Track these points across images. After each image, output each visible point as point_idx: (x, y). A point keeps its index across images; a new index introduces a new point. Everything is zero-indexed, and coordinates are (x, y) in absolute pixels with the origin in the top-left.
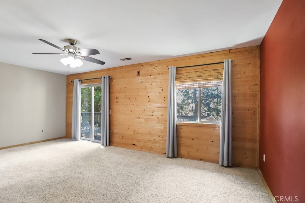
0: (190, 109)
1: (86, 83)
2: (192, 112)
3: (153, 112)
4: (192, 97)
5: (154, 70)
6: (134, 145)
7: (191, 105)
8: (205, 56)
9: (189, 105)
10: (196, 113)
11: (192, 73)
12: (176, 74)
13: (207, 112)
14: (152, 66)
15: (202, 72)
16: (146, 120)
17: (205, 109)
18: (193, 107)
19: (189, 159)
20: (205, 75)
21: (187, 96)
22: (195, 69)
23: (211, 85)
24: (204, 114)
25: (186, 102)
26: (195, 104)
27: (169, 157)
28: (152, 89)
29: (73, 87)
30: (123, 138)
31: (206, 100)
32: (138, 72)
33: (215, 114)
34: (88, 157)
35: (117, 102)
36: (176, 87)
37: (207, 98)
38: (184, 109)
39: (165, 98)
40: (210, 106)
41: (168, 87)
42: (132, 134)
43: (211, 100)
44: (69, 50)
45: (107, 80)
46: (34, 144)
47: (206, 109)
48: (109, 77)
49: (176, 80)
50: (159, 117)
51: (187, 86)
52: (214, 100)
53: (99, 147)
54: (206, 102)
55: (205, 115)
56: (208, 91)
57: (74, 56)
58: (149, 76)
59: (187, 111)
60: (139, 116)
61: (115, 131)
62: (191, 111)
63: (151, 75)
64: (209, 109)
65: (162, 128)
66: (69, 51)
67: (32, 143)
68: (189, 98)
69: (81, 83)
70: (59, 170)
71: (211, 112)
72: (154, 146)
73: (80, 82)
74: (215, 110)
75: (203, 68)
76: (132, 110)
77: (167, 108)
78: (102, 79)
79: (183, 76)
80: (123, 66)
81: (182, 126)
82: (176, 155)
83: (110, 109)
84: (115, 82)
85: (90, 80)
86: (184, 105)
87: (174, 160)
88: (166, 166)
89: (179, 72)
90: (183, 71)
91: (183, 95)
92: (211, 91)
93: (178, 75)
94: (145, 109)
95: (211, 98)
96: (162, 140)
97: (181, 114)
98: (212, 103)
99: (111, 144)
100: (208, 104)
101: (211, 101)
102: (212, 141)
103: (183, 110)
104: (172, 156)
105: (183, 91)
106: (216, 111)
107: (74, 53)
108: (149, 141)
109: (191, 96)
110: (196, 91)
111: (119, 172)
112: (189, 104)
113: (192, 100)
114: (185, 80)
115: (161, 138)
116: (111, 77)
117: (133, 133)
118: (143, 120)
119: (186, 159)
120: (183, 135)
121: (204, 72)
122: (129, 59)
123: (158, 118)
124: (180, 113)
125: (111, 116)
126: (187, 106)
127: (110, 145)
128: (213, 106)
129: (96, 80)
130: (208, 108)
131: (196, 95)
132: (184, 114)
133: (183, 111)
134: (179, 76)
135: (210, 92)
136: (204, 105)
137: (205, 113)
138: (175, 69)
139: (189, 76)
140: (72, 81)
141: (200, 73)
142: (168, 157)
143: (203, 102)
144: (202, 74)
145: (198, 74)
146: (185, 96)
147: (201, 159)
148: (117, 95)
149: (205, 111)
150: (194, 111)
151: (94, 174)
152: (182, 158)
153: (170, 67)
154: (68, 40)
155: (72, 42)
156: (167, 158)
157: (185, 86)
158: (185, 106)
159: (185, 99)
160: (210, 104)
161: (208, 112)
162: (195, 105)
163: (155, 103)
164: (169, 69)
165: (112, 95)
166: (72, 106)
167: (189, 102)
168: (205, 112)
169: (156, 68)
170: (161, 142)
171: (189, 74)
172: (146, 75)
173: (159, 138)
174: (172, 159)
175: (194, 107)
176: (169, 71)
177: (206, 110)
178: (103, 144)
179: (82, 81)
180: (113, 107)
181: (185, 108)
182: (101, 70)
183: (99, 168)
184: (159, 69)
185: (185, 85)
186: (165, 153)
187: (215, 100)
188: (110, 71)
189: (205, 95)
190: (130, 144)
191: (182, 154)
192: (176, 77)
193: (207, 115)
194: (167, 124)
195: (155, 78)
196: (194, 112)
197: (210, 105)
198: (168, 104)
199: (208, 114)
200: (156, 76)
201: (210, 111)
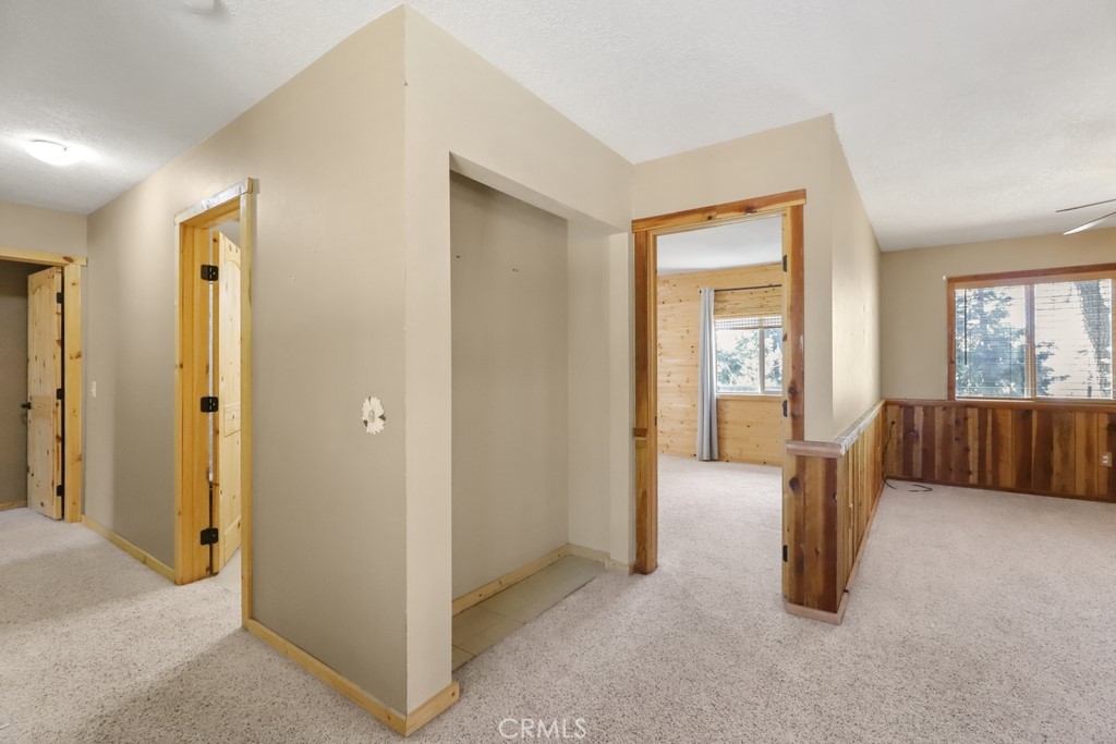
5: (670, 292)
8: (769, 270)
11: (746, 300)
12: (715, 302)
14: (666, 285)
15: (764, 298)
22: (752, 293)
27: (704, 460)
36: (715, 326)
39: (693, 347)
41: (699, 327)
49: (714, 314)
50: (681, 385)
58: (661, 304)
63: (664, 303)
65: (689, 406)
75: (766, 292)
77: (697, 367)
79: (728, 306)
82: (716, 456)
87: (712, 465)
89: (721, 299)
90: (729, 296)
93: (718, 304)
96: (688, 430)
104: (709, 459)
114: (733, 313)
115: (685, 426)
120: (728, 418)
121: (769, 299)
123: (679, 386)
133: (740, 377)
134: (721, 305)
138: (712, 293)
139: (739, 307)
141: (761, 302)
142: (702, 459)
144: (764, 302)
145: (757, 302)
147: (765, 463)
152: (727, 461)
153: (702, 290)
163: (673, 357)
169: (675, 288)
170: (686, 432)
171: (739, 302)
173: (681, 425)
174: (708, 464)
176: (700, 296)
184: (680, 291)
186: (696, 455)
191: (727, 455)
192: (715, 308)
195: (672, 308)
200: (675, 305)
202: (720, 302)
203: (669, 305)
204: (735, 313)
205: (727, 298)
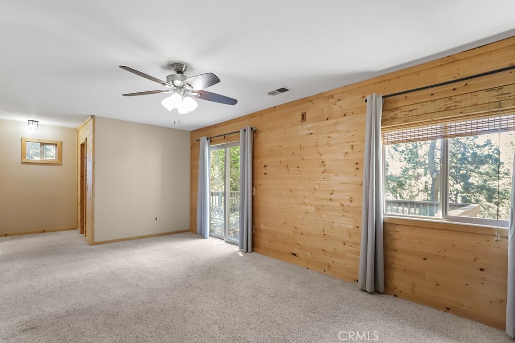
0: (422, 187)
1: (218, 141)
2: (424, 192)
3: (332, 194)
4: (425, 162)
5: (334, 107)
6: (295, 255)
7: (423, 179)
8: (460, 60)
9: (418, 179)
10: (433, 195)
11: (423, 104)
12: (383, 110)
13: (462, 193)
14: (331, 100)
15: (450, 98)
16: (318, 209)
17: (455, 186)
18: (426, 183)
19: (415, 302)
20: (462, 105)
21: (413, 160)
22: (432, 94)
23: (477, 128)
24: (454, 198)
25: (410, 172)
26: (432, 176)
27: (366, 291)
28: (329, 146)
29: (199, 150)
30: (274, 239)
31: (460, 168)
32: (303, 116)
33: (482, 198)
34: (213, 271)
35: (265, 174)
36: (383, 139)
37: (461, 164)
38: (406, 187)
39: (357, 163)
40: (470, 181)
41: (364, 141)
42: (291, 233)
43: (472, 168)
44: (173, 83)
45: (249, 134)
46: (144, 239)
47: (459, 187)
48: (252, 129)
49: (382, 125)
50: (344, 204)
51: (410, 136)
52: (479, 168)
53: (235, 253)
54: (459, 173)
55: (456, 201)
56: (465, 148)
57: (182, 93)
58: (324, 120)
59: (414, 192)
60: (305, 201)
61: (262, 227)
62: (422, 191)
63: (327, 119)
64: (467, 188)
65: (352, 227)
66: (174, 85)
67: (141, 237)
68: (418, 164)
69: (211, 142)
70: (162, 290)
71: (472, 193)
72: (333, 262)
73: (209, 140)
74: (482, 189)
75: (454, 89)
76: (292, 188)
77: (362, 185)
78: (241, 133)
79: (400, 114)
80: (275, 107)
81: (397, 225)
82: (381, 288)
83: (253, 186)
84: (262, 137)
85: (223, 137)
86: (406, 178)
87: (376, 299)
88: (356, 311)
89: (391, 106)
90: (401, 102)
91: (405, 158)
92: (472, 149)
93: (388, 113)
94: (316, 187)
95: (471, 163)
96: (350, 252)
97: (401, 196)
98: (474, 174)
99: (254, 249)
100: (465, 178)
101: (471, 170)
102: (482, 270)
103: (404, 189)
104: (373, 290)
105: (404, 151)
106: (484, 191)
107: (182, 87)
108: (323, 250)
109: (422, 160)
110: (436, 150)
111: (257, 310)
112: (417, 177)
113: (425, 169)
114: (406, 121)
115: (347, 248)
116: (255, 128)
117: (293, 232)
118: (311, 209)
119: (407, 302)
120: (399, 244)
121: (458, 98)
122: (283, 90)
123: (342, 205)
124: (398, 195)
125: (255, 199)
126: (415, 182)
127: (253, 251)
128: (478, 181)
129: (232, 135)
130: (465, 184)
131: (434, 157)
132: (406, 196)
133: (404, 191)
134: (391, 114)
135: (468, 152)
136: (455, 178)
137: (456, 195)
138: (380, 100)
139: (415, 113)
140: (197, 140)
141: (447, 103)
142: (364, 290)
143: (452, 172)
144: (450, 103)
145: (440, 104)
146: (409, 161)
147: (448, 309)
148: (265, 161)
149: (455, 192)
150: (429, 192)
151: (212, 306)
152: (396, 296)
153: (368, 98)
154: (173, 65)
155: (179, 69)
156: (361, 292)
157: (406, 136)
158: (408, 182)
159: (408, 166)
160: (470, 176)
161: (465, 194)
162: (431, 179)
163: (336, 175)
164: (366, 101)
165: (258, 162)
166: (198, 180)
167: (418, 173)
168: (457, 193)
169: (340, 102)
170: (349, 255)
171: (415, 107)
172: (318, 119)
173: (344, 246)
174: (371, 296)
175: (430, 182)
176: (366, 106)
177: (460, 189)
178: (242, 248)
179: (212, 139)
180: (258, 182)
181: (410, 185)
182: (239, 118)
183: (224, 295)
184: (345, 104)
185: (406, 133)
186: (357, 281)
187: (484, 168)
188: (254, 119)
189: (456, 158)
190: (288, 253)
191: (396, 288)
192: (384, 118)
193: (462, 201)
194: (361, 218)
195: (336, 124)
196: (429, 194)
197: (469, 179)
198: (364, 177)
199: (463, 198)
200: (339, 119)
201: (469, 192)
202: (390, 110)
203: (334, 121)
204: (408, 122)
205: (399, 105)
